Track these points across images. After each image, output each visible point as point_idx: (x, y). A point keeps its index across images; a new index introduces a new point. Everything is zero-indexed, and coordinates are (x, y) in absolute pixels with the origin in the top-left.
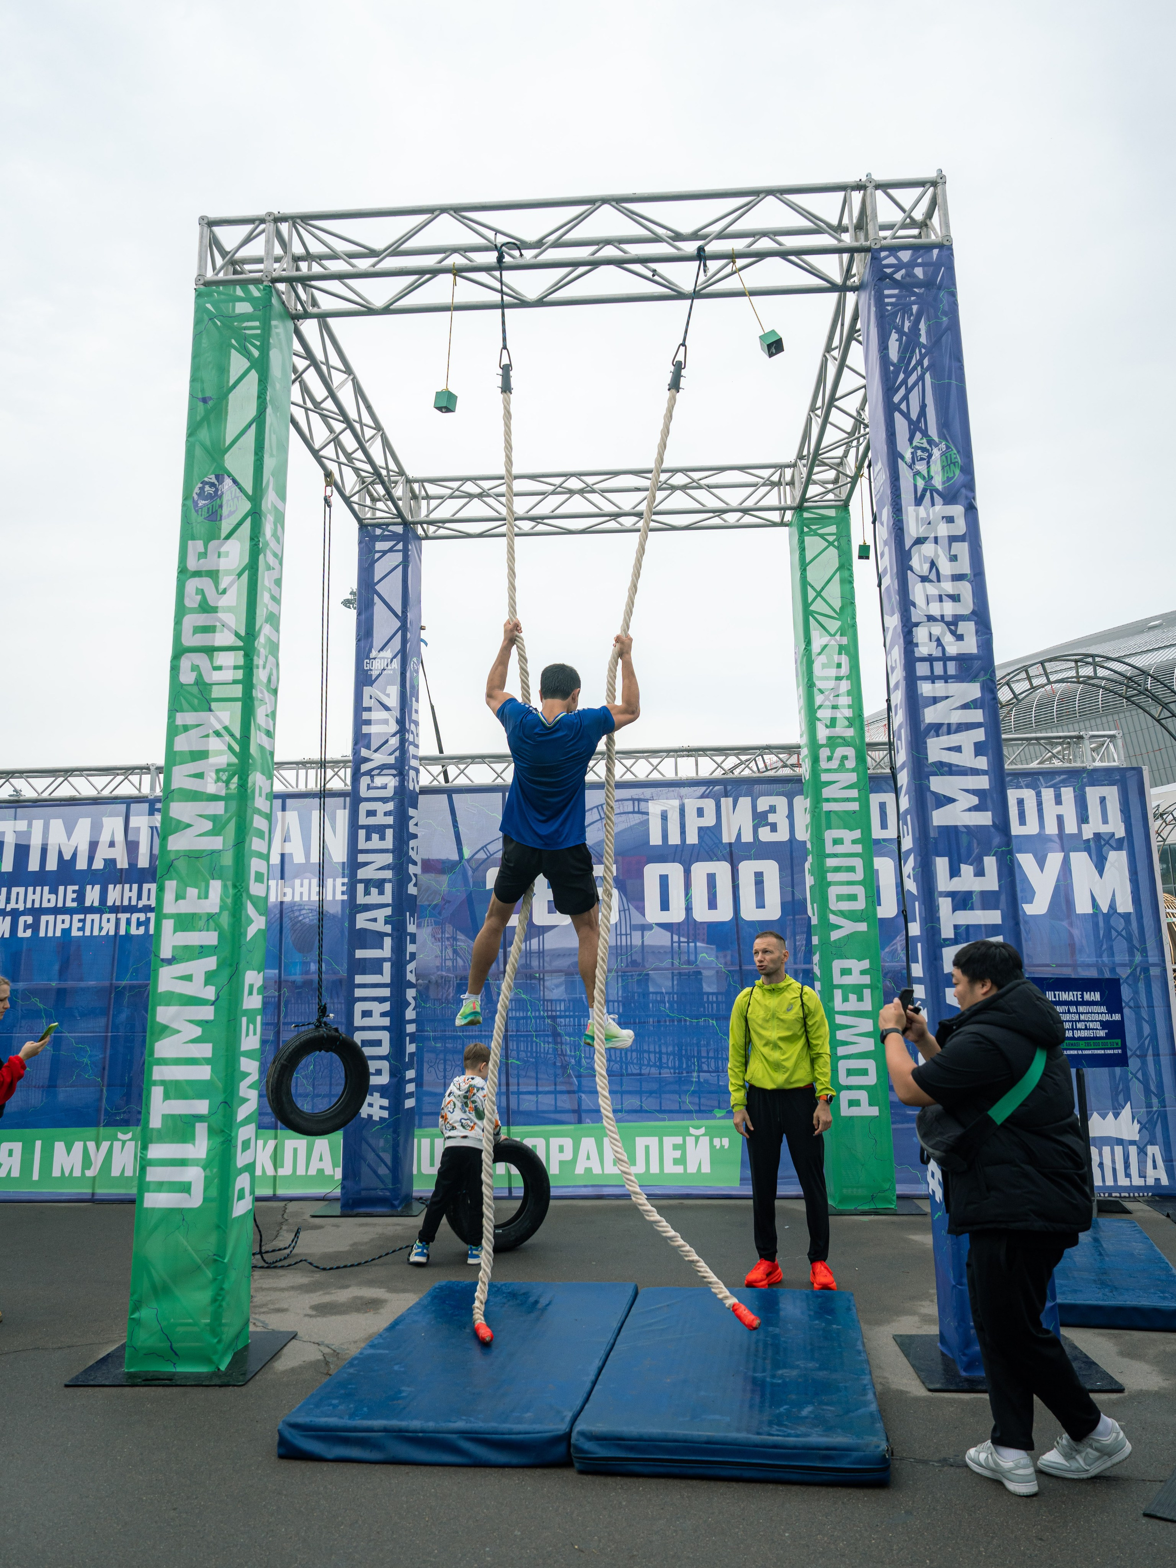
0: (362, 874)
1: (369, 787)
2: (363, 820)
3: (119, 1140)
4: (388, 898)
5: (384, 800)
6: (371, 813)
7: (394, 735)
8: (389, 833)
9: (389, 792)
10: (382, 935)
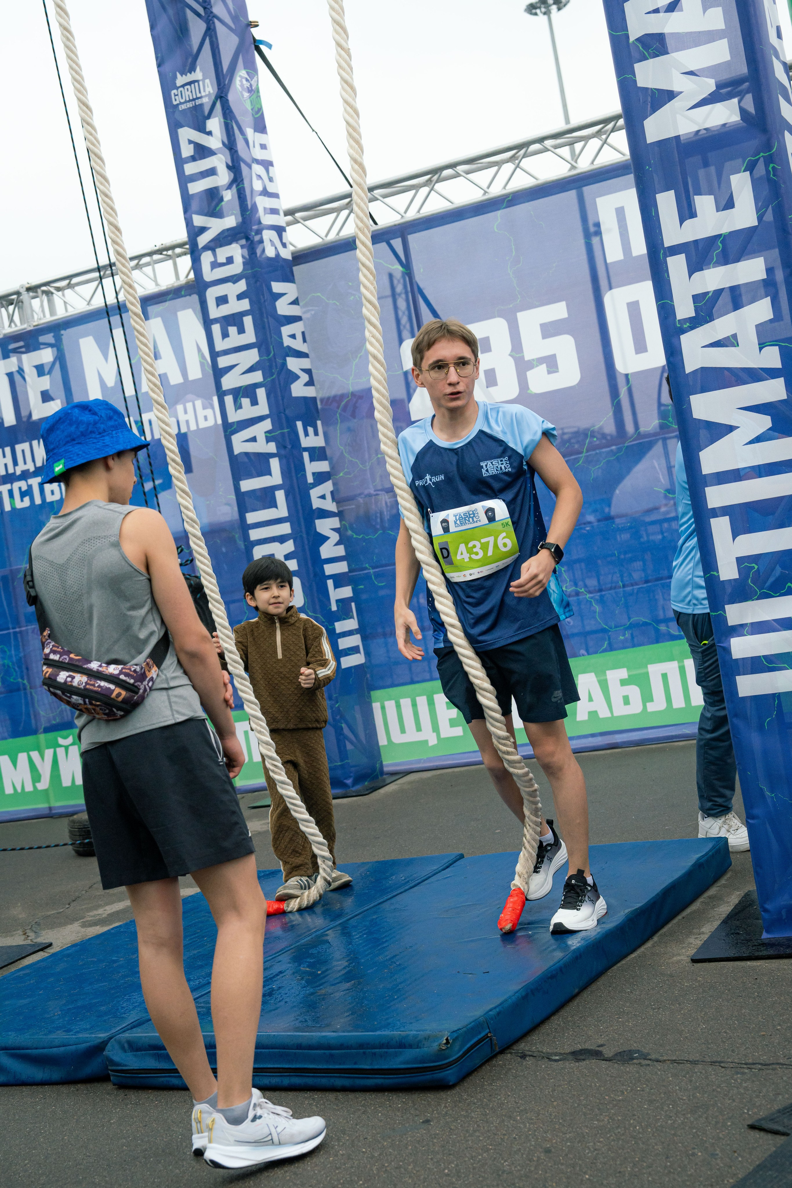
0: (229, 382)
1: (215, 265)
2: (215, 312)
3: (61, 746)
4: (263, 408)
5: (233, 279)
6: (222, 300)
7: (229, 187)
8: (248, 321)
9: (237, 267)
10: (268, 456)
